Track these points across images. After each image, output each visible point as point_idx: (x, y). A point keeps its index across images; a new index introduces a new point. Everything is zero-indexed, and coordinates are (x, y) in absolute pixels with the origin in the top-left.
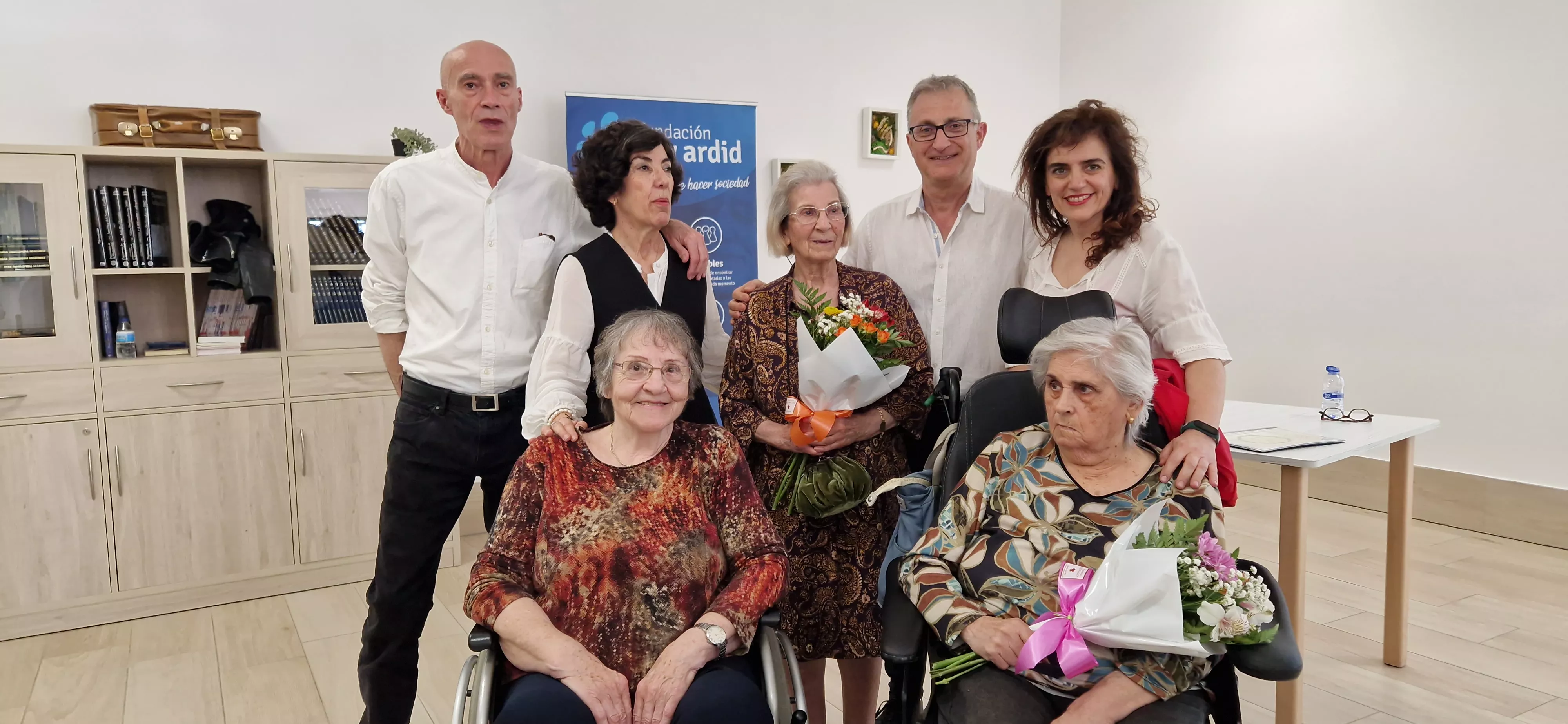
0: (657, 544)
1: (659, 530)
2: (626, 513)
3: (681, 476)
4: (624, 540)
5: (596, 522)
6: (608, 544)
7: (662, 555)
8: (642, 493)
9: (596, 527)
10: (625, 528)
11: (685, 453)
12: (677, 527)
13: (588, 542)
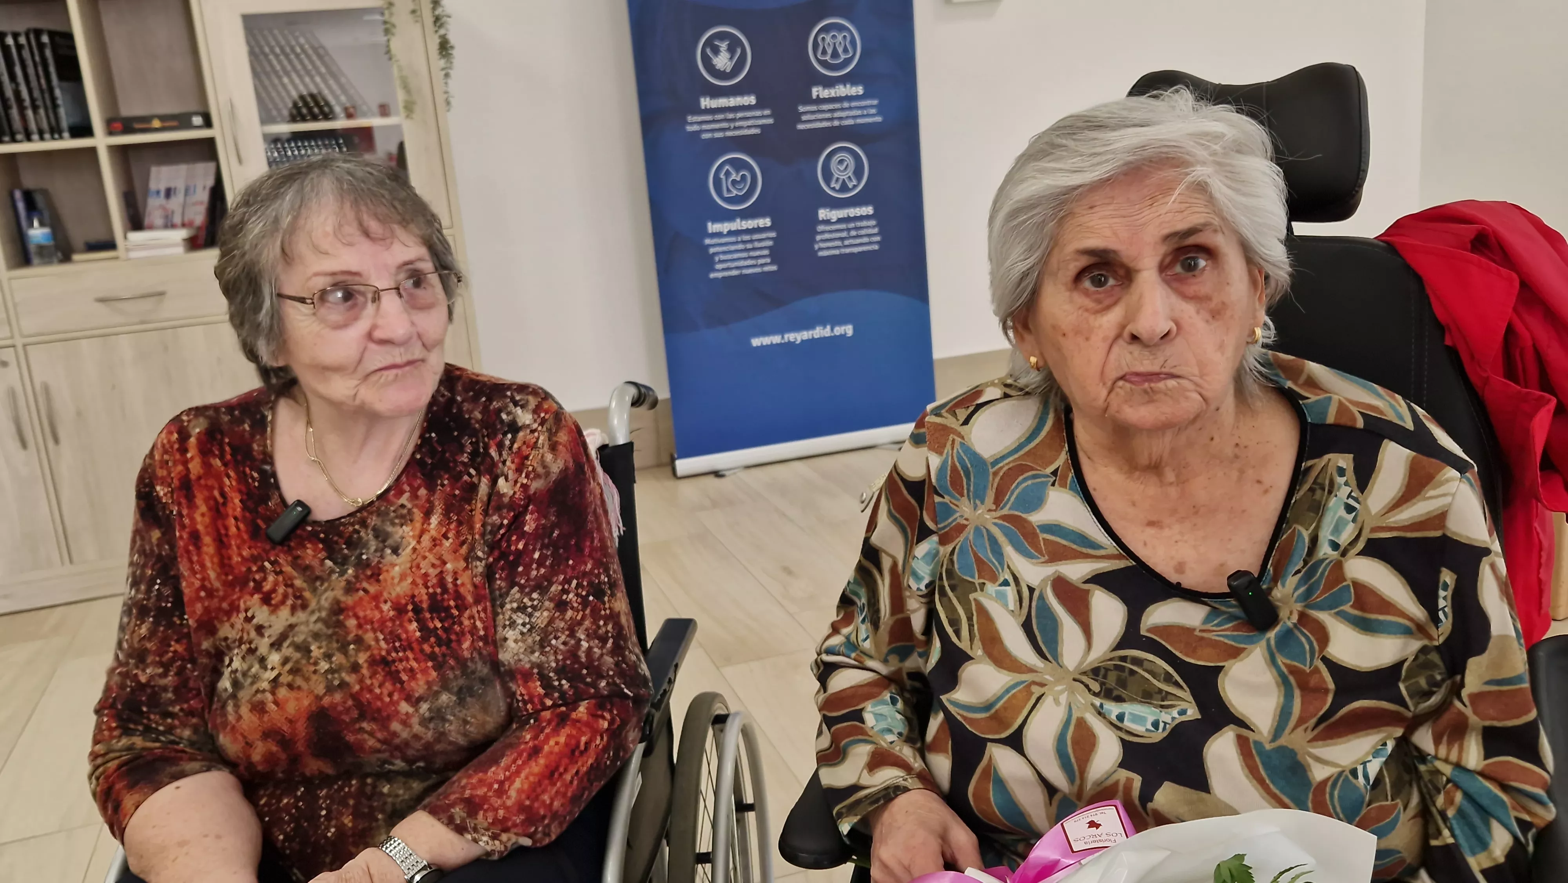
0: (396, 697)
1: (401, 660)
2: (338, 621)
3: (450, 518)
4: (330, 689)
5: (276, 645)
6: (297, 699)
7: (405, 723)
8: (369, 573)
9: (275, 658)
10: (334, 659)
11: (455, 461)
12: (437, 649)
13: (259, 696)
